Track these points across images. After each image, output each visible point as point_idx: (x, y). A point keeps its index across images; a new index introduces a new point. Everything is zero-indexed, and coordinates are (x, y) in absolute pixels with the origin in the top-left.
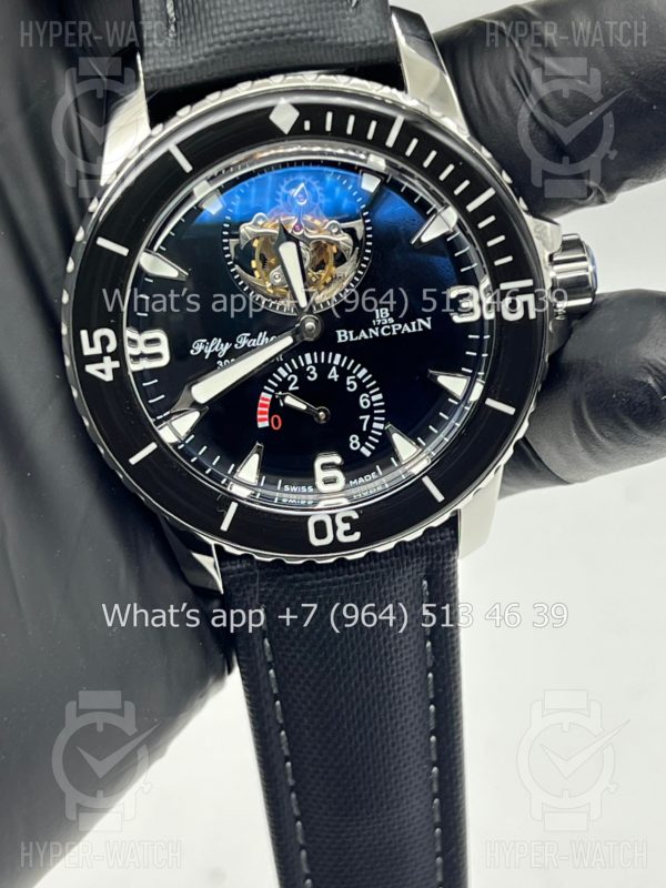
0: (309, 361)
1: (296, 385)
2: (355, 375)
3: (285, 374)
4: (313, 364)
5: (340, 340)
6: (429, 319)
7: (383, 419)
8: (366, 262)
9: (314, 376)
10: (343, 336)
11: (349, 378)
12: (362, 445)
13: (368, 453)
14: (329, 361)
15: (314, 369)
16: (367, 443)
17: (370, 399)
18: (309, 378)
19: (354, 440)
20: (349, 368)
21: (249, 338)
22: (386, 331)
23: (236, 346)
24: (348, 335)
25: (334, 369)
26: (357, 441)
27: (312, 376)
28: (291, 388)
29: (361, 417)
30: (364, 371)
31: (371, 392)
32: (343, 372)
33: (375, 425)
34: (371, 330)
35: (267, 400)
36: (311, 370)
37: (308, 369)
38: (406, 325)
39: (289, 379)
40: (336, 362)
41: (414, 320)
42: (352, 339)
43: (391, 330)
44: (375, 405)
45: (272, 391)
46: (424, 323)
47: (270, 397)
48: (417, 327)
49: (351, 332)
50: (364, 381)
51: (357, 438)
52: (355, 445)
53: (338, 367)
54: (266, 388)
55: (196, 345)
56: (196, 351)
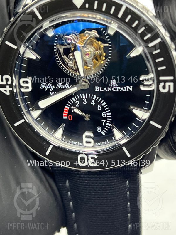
1: (78, 105)
2: (101, 104)
3: (74, 100)
4: (85, 98)
6: (131, 87)
7: (111, 122)
10: (97, 89)
11: (99, 105)
12: (102, 130)
13: (104, 134)
14: (92, 98)
15: (86, 100)
16: (104, 130)
17: (106, 114)
18: (83, 103)
19: (99, 128)
20: (99, 101)
21: (62, 85)
22: (114, 89)
23: (57, 87)
24: (100, 89)
25: (93, 101)
27: (85, 102)
28: (76, 106)
29: (102, 120)
30: (105, 103)
31: (107, 112)
32: (97, 103)
33: (107, 124)
34: (108, 88)
35: (67, 109)
36: (84, 100)
38: (122, 88)
39: (76, 102)
40: (94, 98)
41: (126, 86)
42: (101, 90)
43: (116, 89)
44: (108, 116)
45: (70, 106)
46: (129, 88)
47: (68, 108)
48: (126, 89)
49: (101, 88)
50: (104, 107)
52: (99, 130)
53: (95, 100)
54: (67, 104)
55: (42, 85)
56: (42, 87)
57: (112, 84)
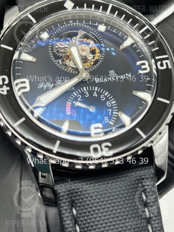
0: (85, 90)
1: (80, 99)
2: (104, 94)
3: (76, 95)
4: (87, 91)
5: (97, 82)
6: (130, 74)
7: (117, 110)
8: (103, 55)
9: (88, 95)
10: (98, 80)
11: (101, 96)
12: (110, 120)
13: (112, 124)
14: (93, 90)
15: (87, 92)
16: (112, 120)
17: (111, 103)
18: (86, 96)
20: (101, 92)
21: (61, 82)
22: (114, 78)
23: (56, 85)
24: (100, 80)
26: (107, 119)
27: (87, 95)
28: (79, 100)
29: (108, 110)
30: (107, 93)
31: (111, 101)
32: (99, 94)
33: (114, 113)
34: (108, 78)
36: (86, 93)
37: (85, 93)
38: (121, 76)
39: (78, 96)
40: (96, 89)
41: (125, 74)
42: (101, 81)
43: (116, 78)
44: (113, 105)
45: (71, 101)
46: (128, 75)
47: (70, 103)
48: (126, 77)
50: (108, 96)
51: (107, 118)
52: (107, 121)
53: (97, 92)
54: (69, 100)
55: (40, 85)
56: (40, 87)
57: (111, 74)
